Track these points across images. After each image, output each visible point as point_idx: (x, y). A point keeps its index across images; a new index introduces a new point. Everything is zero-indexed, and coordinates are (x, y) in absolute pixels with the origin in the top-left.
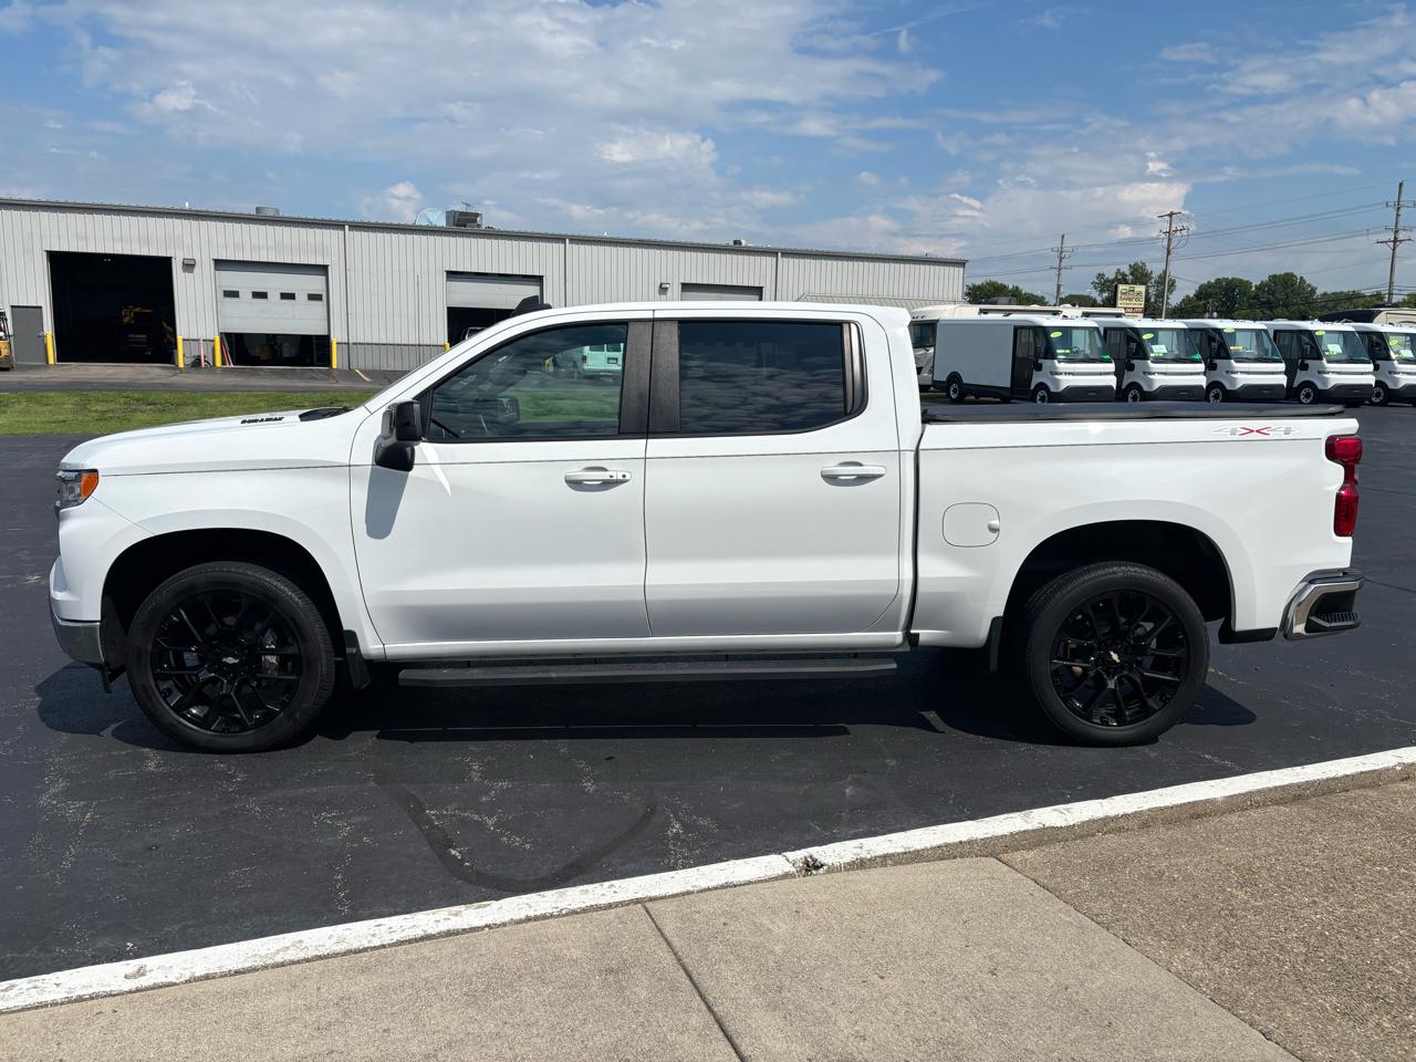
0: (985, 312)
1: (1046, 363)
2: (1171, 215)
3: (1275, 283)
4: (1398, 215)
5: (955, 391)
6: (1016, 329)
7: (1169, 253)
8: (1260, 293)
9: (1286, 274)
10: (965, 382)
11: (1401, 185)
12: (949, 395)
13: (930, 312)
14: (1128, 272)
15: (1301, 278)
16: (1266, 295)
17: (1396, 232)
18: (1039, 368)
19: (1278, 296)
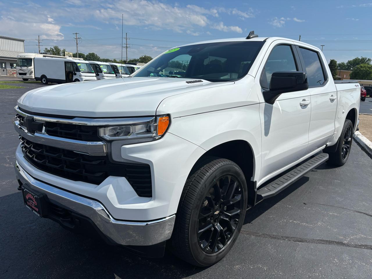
0: (45, 56)
1: (77, 73)
2: (76, 34)
3: (90, 55)
4: (127, 41)
5: (44, 81)
6: (65, 62)
7: (77, 44)
8: (87, 57)
9: (93, 53)
10: (48, 78)
11: (126, 34)
12: (42, 82)
13: (27, 55)
14: (54, 48)
15: (96, 54)
16: (88, 58)
17: (127, 45)
18: (75, 74)
19: (91, 58)
